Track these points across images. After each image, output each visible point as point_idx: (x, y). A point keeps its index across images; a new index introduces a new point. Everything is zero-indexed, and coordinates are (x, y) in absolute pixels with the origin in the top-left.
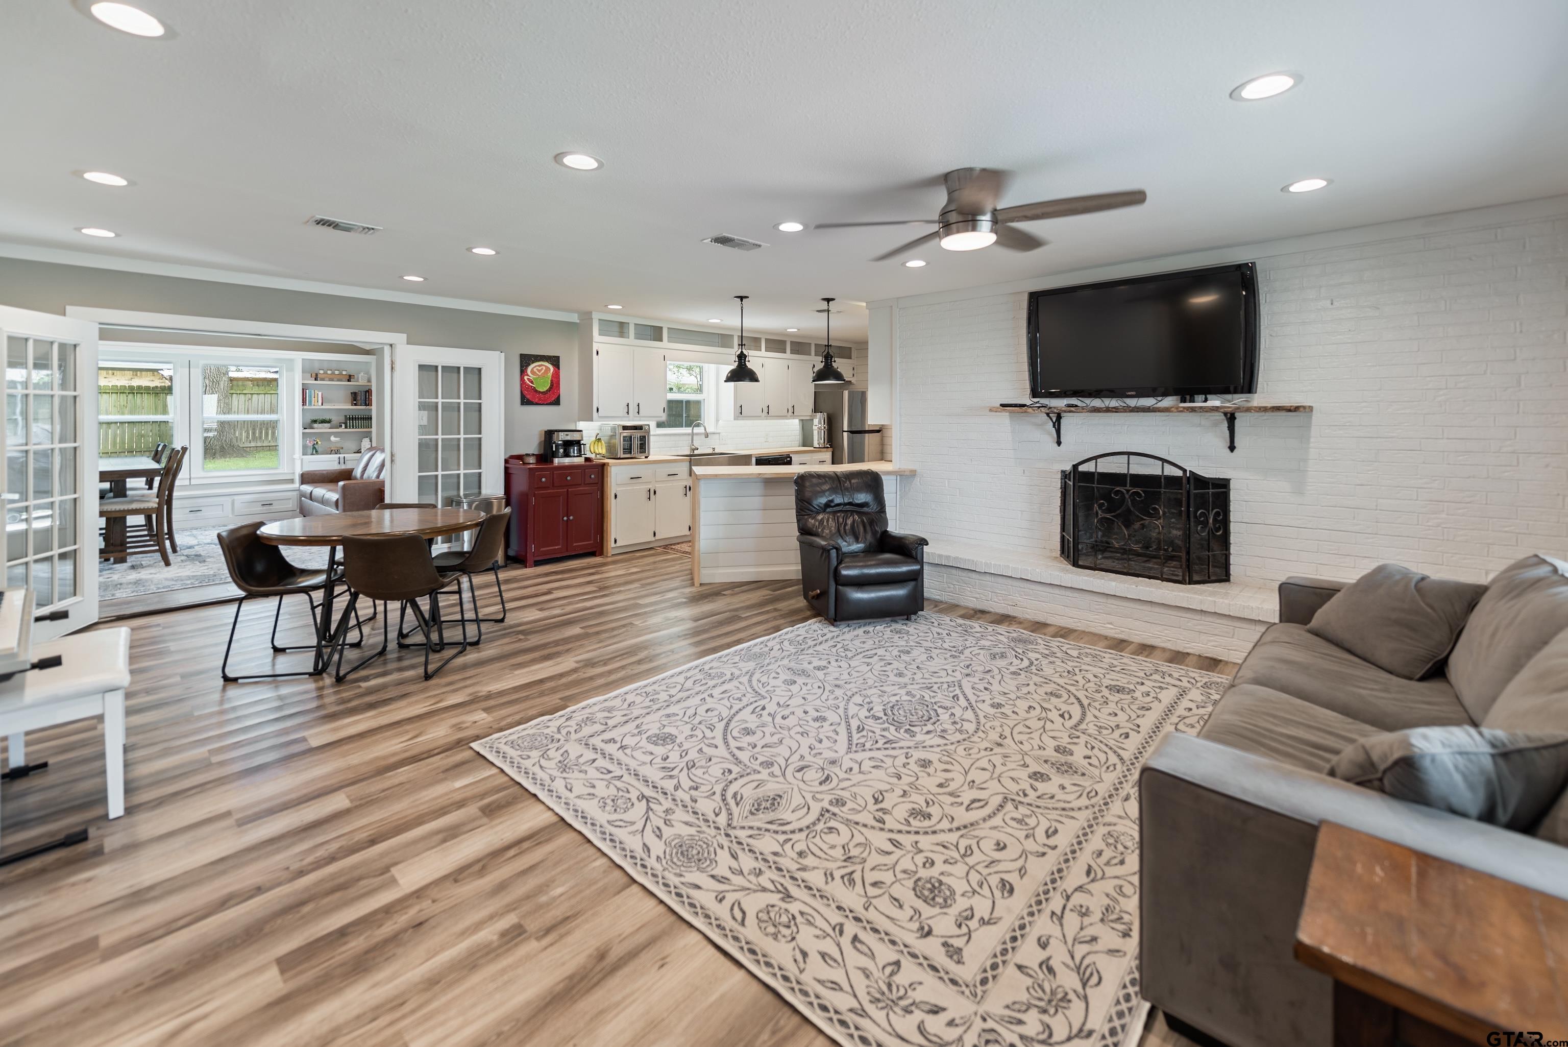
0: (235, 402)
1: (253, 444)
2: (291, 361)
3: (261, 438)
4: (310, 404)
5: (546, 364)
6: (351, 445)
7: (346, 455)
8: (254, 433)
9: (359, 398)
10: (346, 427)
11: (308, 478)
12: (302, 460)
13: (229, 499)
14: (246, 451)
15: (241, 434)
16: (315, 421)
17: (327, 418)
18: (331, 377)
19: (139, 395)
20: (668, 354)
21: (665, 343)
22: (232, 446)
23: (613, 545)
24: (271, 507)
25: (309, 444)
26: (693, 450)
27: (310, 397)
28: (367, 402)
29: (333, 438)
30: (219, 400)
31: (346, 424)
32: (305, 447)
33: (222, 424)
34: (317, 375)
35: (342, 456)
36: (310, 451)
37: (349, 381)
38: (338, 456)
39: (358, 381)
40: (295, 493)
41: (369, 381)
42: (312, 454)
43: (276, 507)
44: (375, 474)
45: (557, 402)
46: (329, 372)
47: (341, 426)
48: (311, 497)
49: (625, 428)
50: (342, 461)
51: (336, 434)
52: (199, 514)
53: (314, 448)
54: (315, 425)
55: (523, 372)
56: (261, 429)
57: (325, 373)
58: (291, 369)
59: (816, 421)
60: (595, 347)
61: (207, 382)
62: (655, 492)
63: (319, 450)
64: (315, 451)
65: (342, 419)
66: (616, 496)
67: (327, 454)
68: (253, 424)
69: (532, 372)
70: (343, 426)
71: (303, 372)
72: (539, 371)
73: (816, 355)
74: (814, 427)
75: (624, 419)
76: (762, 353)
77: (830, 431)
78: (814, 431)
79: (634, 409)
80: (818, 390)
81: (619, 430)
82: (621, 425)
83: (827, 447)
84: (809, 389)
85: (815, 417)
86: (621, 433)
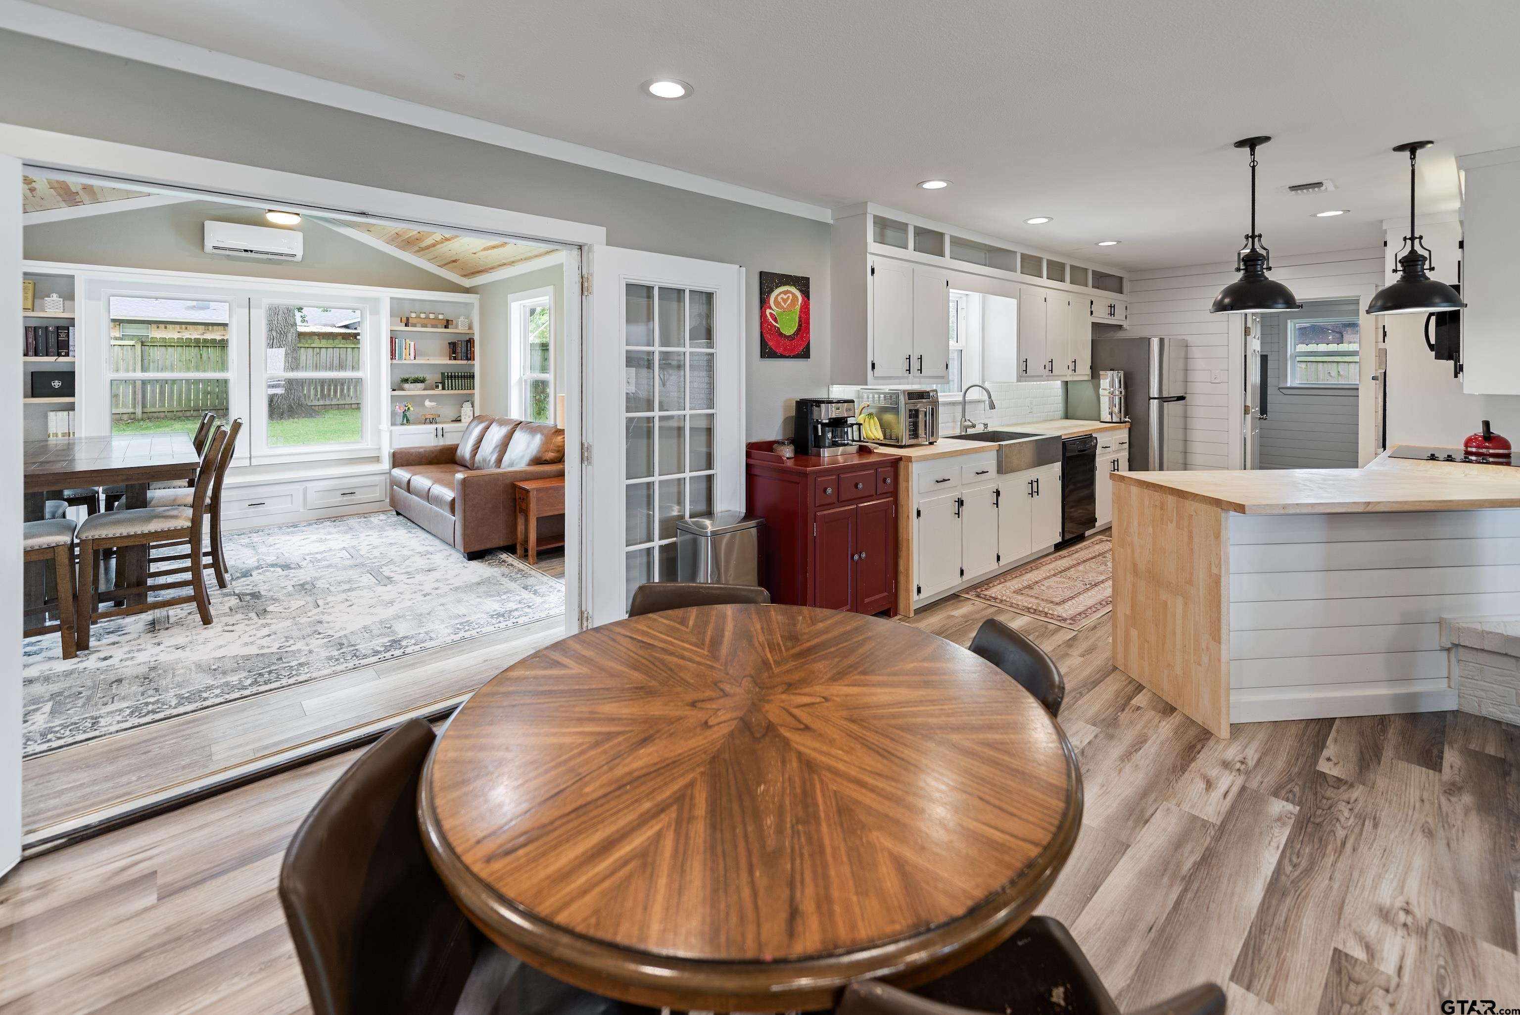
0: (303, 358)
1: (321, 403)
2: (377, 300)
3: (329, 395)
4: (400, 358)
5: (793, 289)
6: (449, 411)
7: (444, 426)
8: (322, 390)
9: (459, 350)
10: (443, 389)
11: (400, 459)
12: (391, 432)
13: (299, 487)
14: (314, 411)
15: (309, 391)
16: (406, 381)
17: (420, 375)
18: (425, 321)
19: (205, 348)
20: (950, 277)
21: (947, 260)
22: (300, 405)
23: (914, 596)
24: (353, 497)
25: (400, 411)
26: (966, 427)
27: (401, 347)
28: (469, 356)
29: (427, 403)
30: (286, 354)
31: (443, 383)
32: (393, 414)
33: (290, 383)
34: (408, 319)
35: (440, 426)
36: (399, 419)
37: (446, 327)
38: (434, 426)
39: (456, 327)
40: (383, 477)
41: (470, 328)
42: (402, 424)
43: (359, 497)
44: (494, 458)
45: (805, 354)
46: (423, 316)
47: (437, 387)
48: (408, 487)
49: (910, 395)
50: (440, 433)
51: (432, 398)
52: (261, 507)
53: (405, 416)
54: (406, 386)
55: (764, 302)
56: (330, 385)
57: (418, 317)
58: (376, 312)
59: (1105, 383)
60: (870, 261)
61: (274, 334)
62: (962, 504)
63: (411, 418)
64: (406, 420)
65: (438, 378)
66: (918, 513)
67: (420, 423)
68: (323, 382)
69: (776, 302)
70: (440, 386)
71: (391, 316)
72: (785, 301)
73: (1093, 287)
74: (1101, 392)
75: (902, 381)
76: (1044, 281)
77: (1126, 397)
78: (1101, 397)
79: (915, 365)
80: (1094, 338)
81: (902, 400)
82: (904, 391)
83: (1125, 422)
84: (1087, 336)
85: (1101, 377)
86: (906, 404)
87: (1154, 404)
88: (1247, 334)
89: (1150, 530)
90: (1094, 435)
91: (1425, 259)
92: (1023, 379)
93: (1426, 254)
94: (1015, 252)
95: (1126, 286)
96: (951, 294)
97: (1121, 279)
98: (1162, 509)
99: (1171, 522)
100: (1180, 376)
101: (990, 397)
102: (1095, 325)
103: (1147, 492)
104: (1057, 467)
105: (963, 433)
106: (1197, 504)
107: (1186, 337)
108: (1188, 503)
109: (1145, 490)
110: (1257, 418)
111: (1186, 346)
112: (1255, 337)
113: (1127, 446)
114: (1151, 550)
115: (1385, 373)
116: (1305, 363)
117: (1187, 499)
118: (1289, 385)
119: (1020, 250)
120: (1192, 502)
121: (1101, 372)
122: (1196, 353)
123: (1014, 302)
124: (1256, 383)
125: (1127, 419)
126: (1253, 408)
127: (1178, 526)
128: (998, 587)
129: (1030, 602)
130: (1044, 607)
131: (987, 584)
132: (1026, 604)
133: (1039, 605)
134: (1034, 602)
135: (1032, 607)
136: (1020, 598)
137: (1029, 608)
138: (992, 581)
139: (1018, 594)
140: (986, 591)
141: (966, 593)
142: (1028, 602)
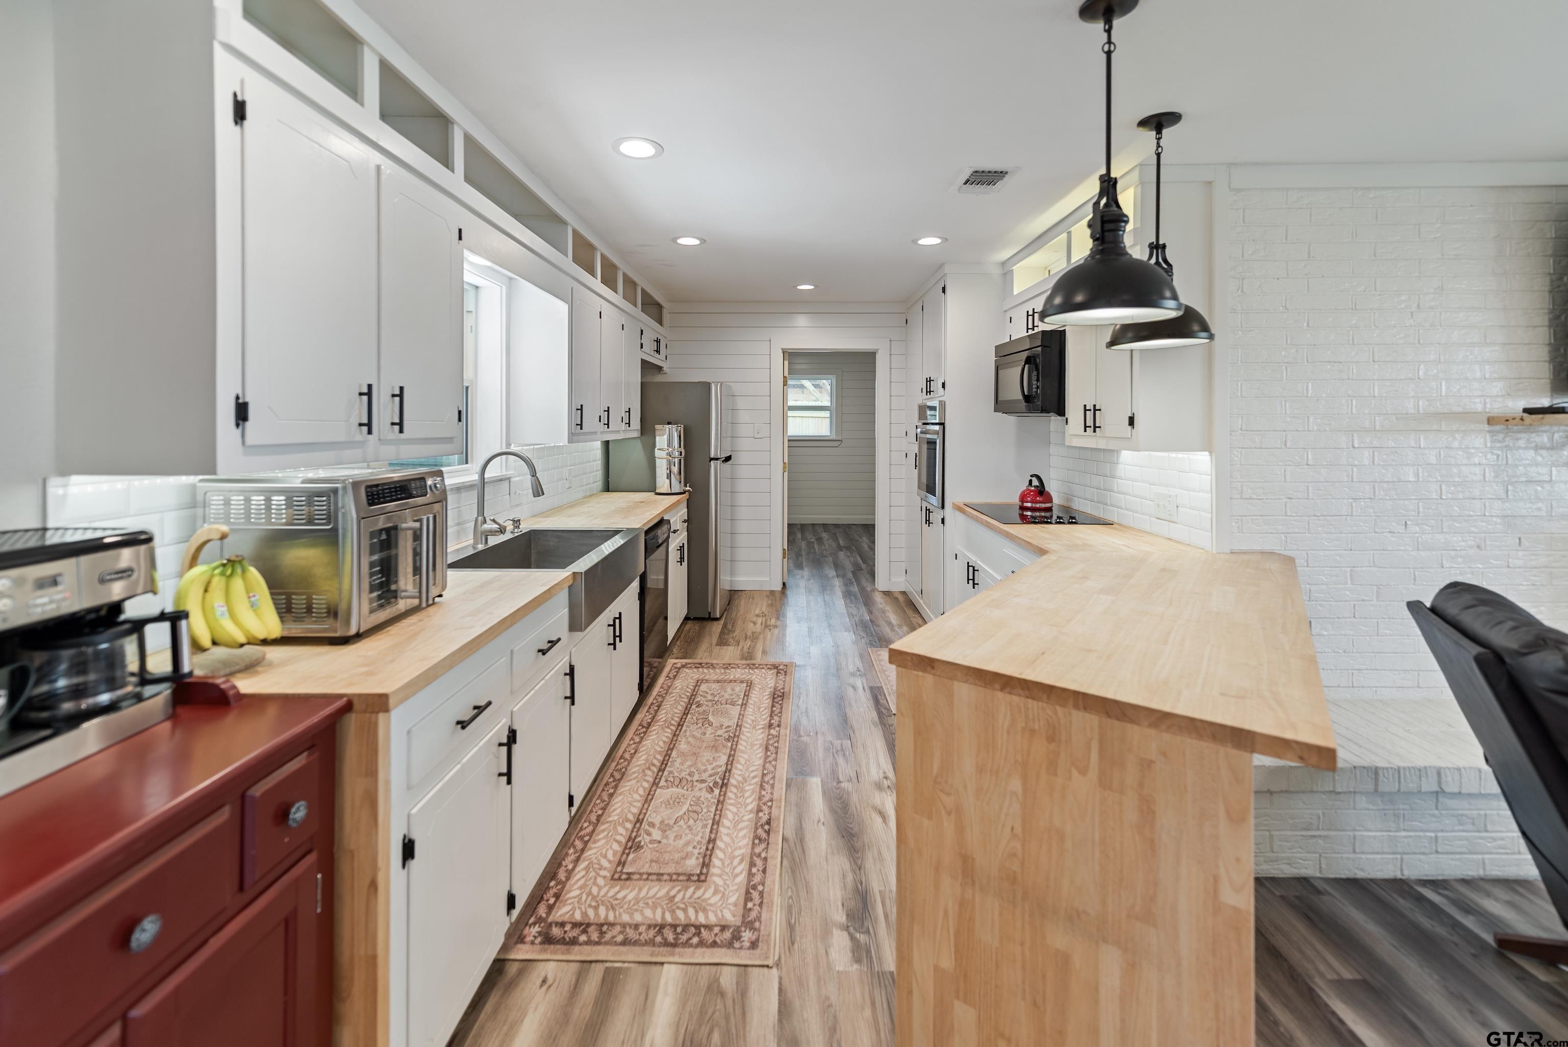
20: (466, 222)
59: (661, 441)
66: (408, 850)
74: (658, 453)
75: (348, 453)
76: (598, 284)
77: (686, 459)
78: (657, 460)
79: (385, 411)
80: (643, 380)
81: (349, 508)
82: (356, 485)
83: (685, 493)
85: (657, 433)
86: (360, 519)
87: (713, 465)
89: (1016, 784)
90: (665, 518)
92: (575, 438)
94: (566, 222)
95: (666, 316)
98: (1051, 739)
99: (1083, 772)
100: (729, 431)
101: (534, 474)
102: (644, 366)
103: (1003, 700)
104: (637, 581)
106: (1167, 736)
108: (1135, 733)
109: (1000, 695)
111: (732, 395)
113: (687, 522)
114: (1018, 830)
117: (1132, 722)
119: (572, 222)
120: (1152, 732)
121: (658, 427)
123: (564, 308)
125: (688, 488)
127: (1104, 783)
128: (579, 872)
129: (653, 900)
130: (682, 906)
131: (554, 876)
132: (648, 913)
133: (672, 901)
134: (660, 898)
135: (663, 917)
136: (630, 897)
137: (660, 928)
138: (559, 861)
139: (620, 879)
140: (557, 904)
141: (516, 943)
142: (651, 904)
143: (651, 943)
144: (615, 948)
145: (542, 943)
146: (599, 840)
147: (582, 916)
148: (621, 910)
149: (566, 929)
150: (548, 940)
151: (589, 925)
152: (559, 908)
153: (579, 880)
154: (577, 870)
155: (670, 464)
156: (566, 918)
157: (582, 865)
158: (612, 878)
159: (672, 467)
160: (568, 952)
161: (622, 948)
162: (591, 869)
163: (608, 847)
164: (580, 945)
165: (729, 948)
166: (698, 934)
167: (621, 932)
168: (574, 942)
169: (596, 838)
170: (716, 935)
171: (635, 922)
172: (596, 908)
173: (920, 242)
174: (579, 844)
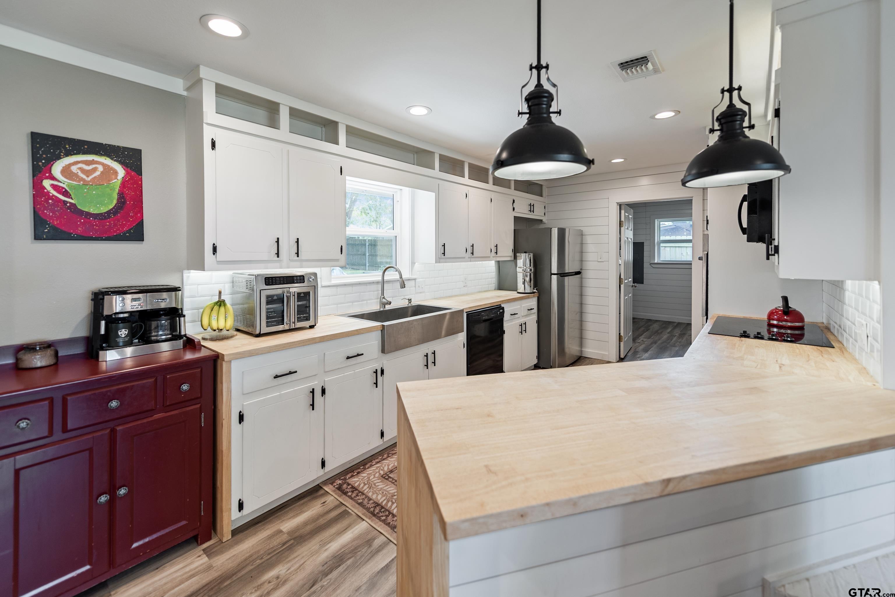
5: (107, 161)
20: (347, 164)
21: (341, 147)
23: (235, 514)
26: (384, 304)
49: (270, 280)
55: (39, 170)
59: (520, 262)
60: (208, 133)
62: (323, 391)
66: (241, 418)
69: (66, 171)
72: (87, 173)
73: (515, 190)
74: (518, 270)
76: (466, 180)
77: (534, 273)
78: (518, 273)
80: (516, 228)
81: (256, 286)
83: (534, 293)
84: (511, 226)
85: (517, 258)
86: (262, 290)
87: (554, 278)
88: (621, 226)
90: (502, 306)
91: (744, 114)
92: (441, 260)
93: (745, 108)
94: (432, 153)
95: (545, 192)
96: (347, 182)
97: (541, 186)
100: (577, 257)
102: (517, 219)
104: (462, 337)
105: (382, 309)
107: (582, 229)
110: (630, 286)
111: (581, 234)
112: (628, 229)
113: (535, 310)
115: (707, 254)
116: (669, 248)
118: (656, 262)
119: (438, 152)
121: (519, 254)
122: (589, 240)
123: (433, 195)
124: (628, 261)
125: (535, 291)
126: (626, 280)
128: (374, 467)
129: (386, 493)
130: (394, 501)
131: (364, 465)
132: (380, 497)
133: (392, 497)
134: (390, 493)
135: (382, 502)
136: (380, 487)
137: (377, 504)
138: (372, 459)
139: (384, 478)
140: (355, 476)
141: (330, 484)
142: (384, 493)
143: (368, 509)
144: (355, 504)
145: (337, 488)
146: (394, 458)
147: (357, 486)
148: (372, 490)
149: (348, 487)
150: (340, 488)
151: (356, 490)
152: (354, 478)
153: (371, 470)
154: (375, 466)
155: (525, 276)
156: (352, 483)
157: (378, 465)
158: (382, 476)
159: (526, 278)
160: (340, 496)
161: (357, 505)
162: (379, 468)
163: (394, 462)
164: (347, 496)
165: (391, 529)
166: (387, 516)
167: (363, 499)
168: (345, 493)
169: (393, 457)
170: (393, 520)
171: (372, 498)
172: (365, 484)
173: (657, 117)
174: (385, 456)
